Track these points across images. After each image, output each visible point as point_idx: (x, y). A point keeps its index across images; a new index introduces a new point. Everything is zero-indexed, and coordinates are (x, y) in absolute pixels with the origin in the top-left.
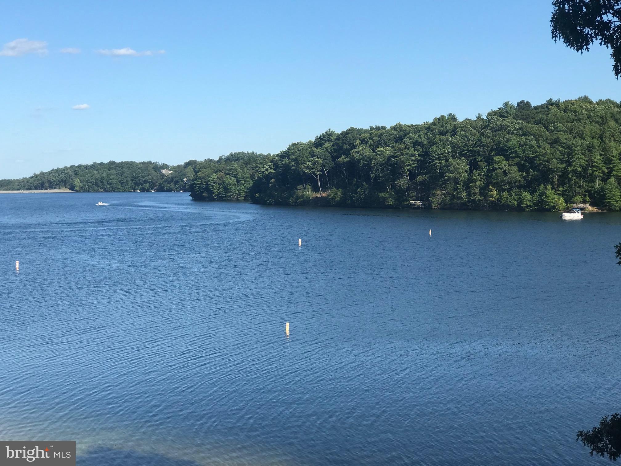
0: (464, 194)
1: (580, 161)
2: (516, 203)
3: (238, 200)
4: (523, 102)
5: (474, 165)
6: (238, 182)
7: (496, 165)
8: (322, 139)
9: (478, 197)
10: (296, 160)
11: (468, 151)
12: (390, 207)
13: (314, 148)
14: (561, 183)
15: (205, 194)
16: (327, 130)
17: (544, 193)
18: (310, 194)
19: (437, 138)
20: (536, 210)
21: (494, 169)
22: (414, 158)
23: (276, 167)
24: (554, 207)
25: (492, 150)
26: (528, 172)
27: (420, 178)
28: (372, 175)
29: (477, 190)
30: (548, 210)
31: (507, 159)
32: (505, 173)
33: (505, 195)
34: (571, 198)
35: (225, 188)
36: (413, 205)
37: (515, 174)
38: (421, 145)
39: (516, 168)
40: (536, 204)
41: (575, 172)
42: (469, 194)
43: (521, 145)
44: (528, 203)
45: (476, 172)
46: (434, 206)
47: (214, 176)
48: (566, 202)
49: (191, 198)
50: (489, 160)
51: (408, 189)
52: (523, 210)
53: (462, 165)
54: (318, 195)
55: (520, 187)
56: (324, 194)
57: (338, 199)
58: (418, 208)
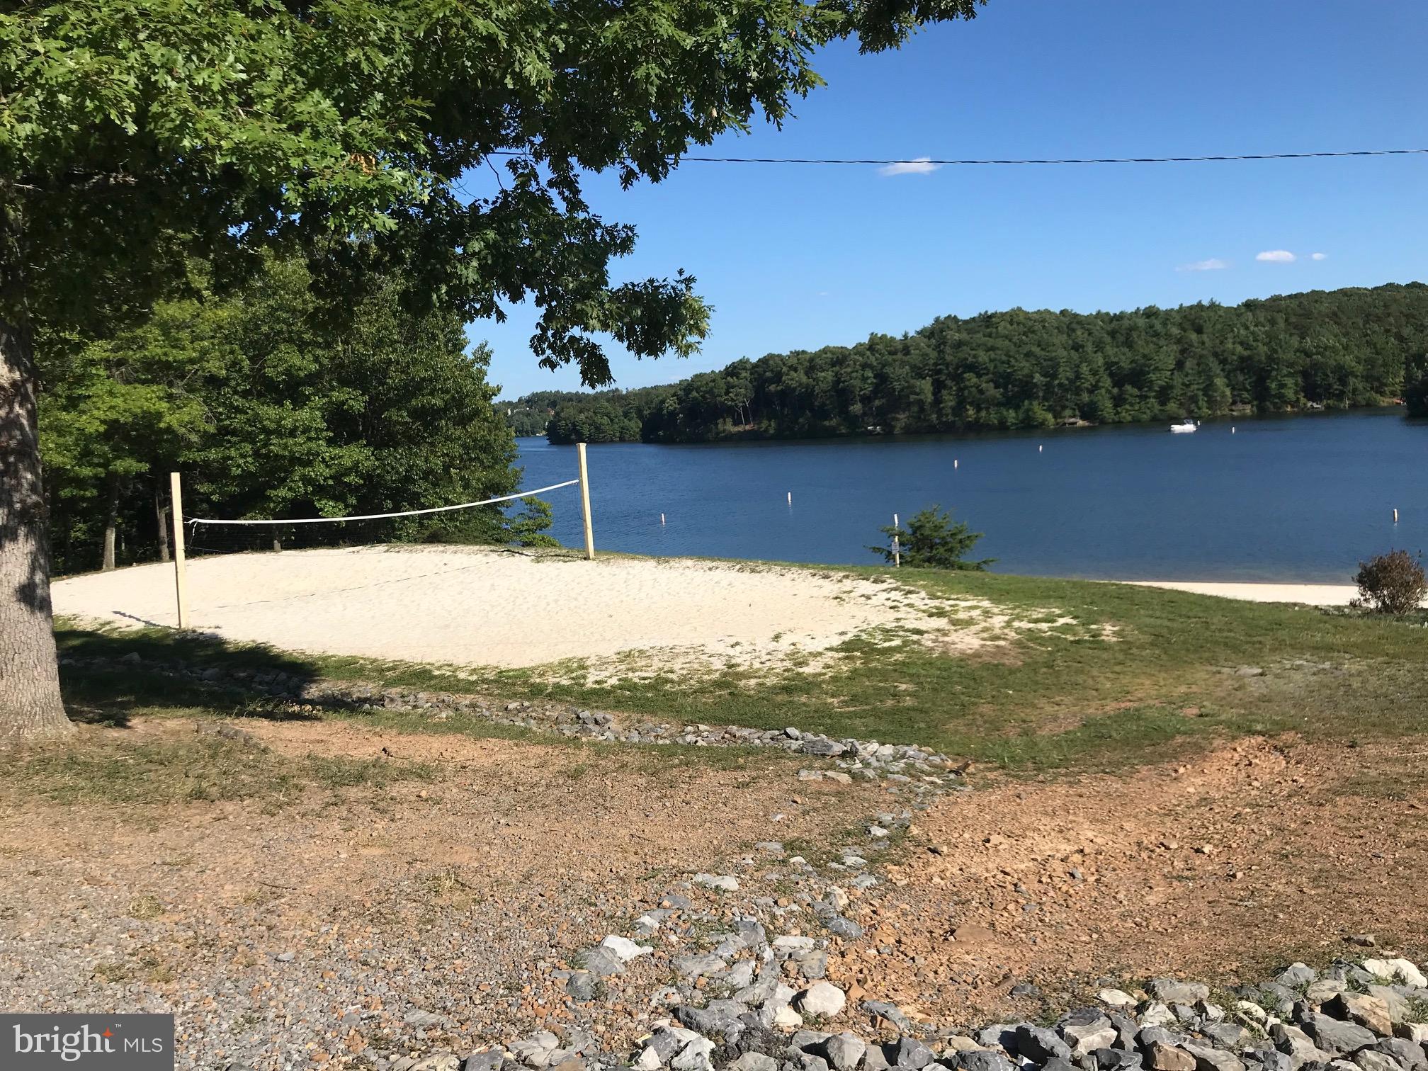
0: (934, 416)
1: (1065, 374)
2: (996, 422)
3: (612, 441)
4: (949, 316)
5: (938, 386)
6: (612, 420)
7: (967, 383)
8: (735, 367)
9: (951, 418)
10: (711, 391)
11: (929, 370)
12: (841, 435)
13: (729, 378)
14: (1045, 399)
15: (573, 437)
16: (741, 357)
17: (1028, 410)
18: (730, 427)
19: (890, 358)
20: (1023, 428)
21: (966, 387)
22: (869, 381)
23: (680, 401)
24: (1042, 424)
25: (957, 368)
26: (1006, 388)
27: (877, 403)
28: (816, 403)
29: (949, 411)
30: (1036, 427)
31: (979, 376)
32: (981, 392)
33: (983, 413)
34: (1060, 413)
35: (598, 428)
36: (870, 431)
37: (992, 391)
38: (871, 367)
39: (992, 385)
40: (1022, 422)
41: (1060, 385)
42: (940, 415)
43: (991, 360)
44: (1014, 421)
45: (944, 392)
46: (897, 431)
47: (582, 416)
48: (1055, 417)
49: (548, 442)
50: (957, 378)
51: (864, 414)
52: (1007, 428)
53: (926, 385)
54: (740, 428)
55: (999, 404)
56: (748, 427)
57: (772, 431)
58: (879, 434)
